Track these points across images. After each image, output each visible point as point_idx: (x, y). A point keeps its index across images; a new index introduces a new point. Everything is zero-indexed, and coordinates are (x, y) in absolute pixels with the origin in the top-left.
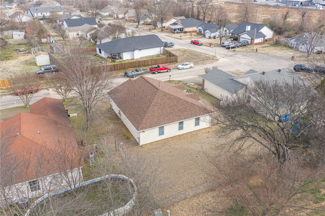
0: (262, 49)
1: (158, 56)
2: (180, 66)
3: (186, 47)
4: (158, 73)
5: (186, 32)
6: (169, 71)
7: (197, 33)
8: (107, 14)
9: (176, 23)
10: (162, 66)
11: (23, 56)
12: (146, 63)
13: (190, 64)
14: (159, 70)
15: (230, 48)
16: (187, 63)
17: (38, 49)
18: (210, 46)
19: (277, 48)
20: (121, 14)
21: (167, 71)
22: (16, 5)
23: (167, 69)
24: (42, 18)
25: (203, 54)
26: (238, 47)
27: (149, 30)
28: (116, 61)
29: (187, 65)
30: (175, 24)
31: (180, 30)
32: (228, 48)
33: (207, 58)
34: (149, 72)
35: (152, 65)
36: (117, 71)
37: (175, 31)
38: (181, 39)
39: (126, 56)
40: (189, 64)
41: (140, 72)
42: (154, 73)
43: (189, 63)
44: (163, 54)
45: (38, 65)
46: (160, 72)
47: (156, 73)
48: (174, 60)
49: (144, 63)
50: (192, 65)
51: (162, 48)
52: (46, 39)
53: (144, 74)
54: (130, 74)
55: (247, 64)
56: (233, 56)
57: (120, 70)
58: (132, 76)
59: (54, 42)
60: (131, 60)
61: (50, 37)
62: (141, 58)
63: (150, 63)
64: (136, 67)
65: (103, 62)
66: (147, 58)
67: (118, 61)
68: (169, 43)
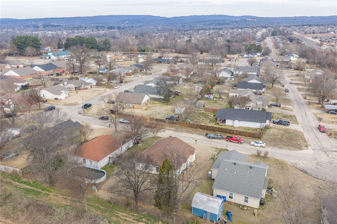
2: (253, 143)
3: (304, 130)
4: (230, 141)
6: (240, 143)
10: (235, 137)
12: (232, 132)
14: (231, 139)
18: (329, 136)
21: (238, 143)
23: (238, 141)
24: (236, 75)
25: (301, 141)
27: (309, 104)
29: (258, 143)
33: (296, 145)
34: (224, 139)
40: (260, 143)
41: (216, 137)
42: (227, 141)
44: (261, 130)
45: (176, 113)
46: (232, 141)
47: (229, 141)
48: (257, 136)
50: (264, 145)
51: (262, 124)
52: (208, 96)
53: (220, 139)
54: (209, 136)
55: (318, 163)
56: (327, 152)
57: (211, 130)
58: (209, 138)
59: (212, 98)
60: (231, 126)
61: (211, 94)
62: (240, 127)
63: (235, 132)
64: (223, 132)
65: (211, 122)
66: (245, 128)
67: (221, 124)
68: (284, 121)
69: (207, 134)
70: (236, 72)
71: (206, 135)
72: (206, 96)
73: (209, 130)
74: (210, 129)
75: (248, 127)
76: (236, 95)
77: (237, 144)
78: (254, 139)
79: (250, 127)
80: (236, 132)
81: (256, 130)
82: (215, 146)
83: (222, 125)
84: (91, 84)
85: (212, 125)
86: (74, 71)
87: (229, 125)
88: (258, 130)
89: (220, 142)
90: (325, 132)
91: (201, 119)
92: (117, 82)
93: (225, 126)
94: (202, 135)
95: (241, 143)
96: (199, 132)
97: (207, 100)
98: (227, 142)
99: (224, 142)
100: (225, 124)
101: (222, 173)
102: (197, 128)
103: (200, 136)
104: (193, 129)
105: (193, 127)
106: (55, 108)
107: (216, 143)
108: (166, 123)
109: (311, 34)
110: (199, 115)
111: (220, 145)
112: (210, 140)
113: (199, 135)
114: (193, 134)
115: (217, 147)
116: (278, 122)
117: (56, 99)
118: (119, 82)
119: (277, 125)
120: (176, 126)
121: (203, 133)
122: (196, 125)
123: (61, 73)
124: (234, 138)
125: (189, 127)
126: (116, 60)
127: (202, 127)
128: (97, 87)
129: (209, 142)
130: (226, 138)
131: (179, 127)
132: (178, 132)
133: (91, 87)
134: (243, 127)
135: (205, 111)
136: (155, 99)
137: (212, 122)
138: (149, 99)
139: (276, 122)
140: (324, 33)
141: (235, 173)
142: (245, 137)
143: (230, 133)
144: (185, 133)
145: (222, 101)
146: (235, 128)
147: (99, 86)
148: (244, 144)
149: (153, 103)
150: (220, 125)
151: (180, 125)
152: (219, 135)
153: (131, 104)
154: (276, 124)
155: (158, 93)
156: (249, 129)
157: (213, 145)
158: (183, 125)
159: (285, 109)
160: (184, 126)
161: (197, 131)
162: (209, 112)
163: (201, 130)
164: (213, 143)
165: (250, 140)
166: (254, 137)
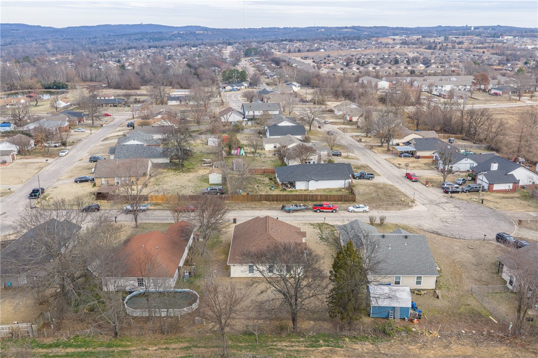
0: (498, 200)
1: (340, 190)
2: (351, 208)
3: (392, 182)
4: (320, 211)
5: (419, 157)
6: (334, 211)
7: (433, 161)
8: (341, 113)
9: (410, 142)
11: (205, 169)
12: (314, 198)
13: (364, 208)
14: (321, 208)
15: (449, 193)
16: (361, 205)
17: (221, 163)
18: (425, 185)
19: (524, 202)
20: (355, 116)
21: (332, 212)
22: (246, 85)
23: (331, 209)
24: (252, 117)
25: (401, 196)
26: (463, 192)
27: (370, 148)
28: (288, 190)
29: (360, 207)
30: (408, 143)
31: (412, 154)
32: (447, 192)
33: (401, 202)
34: (310, 209)
35: (321, 201)
36: (279, 202)
37: (402, 155)
38: (399, 168)
39: (300, 186)
41: (299, 208)
42: (316, 211)
43: (363, 206)
44: (347, 189)
45: (210, 183)
46: (323, 211)
47: (318, 211)
48: (351, 199)
49: (312, 198)
50: (367, 208)
51: (347, 181)
52: (236, 151)
53: (304, 210)
54: (287, 208)
55: (442, 220)
56: (440, 205)
57: (282, 201)
58: (289, 211)
59: (244, 154)
60: (305, 191)
61: (241, 149)
62: (318, 190)
63: (319, 198)
64: (302, 201)
65: (272, 188)
66: (324, 190)
67: (290, 189)
68: (368, 174)
69: (283, 207)
71: (282, 209)
72: (234, 152)
73: (280, 201)
74: (281, 199)
75: (328, 189)
76: (275, 145)
77: (332, 214)
78: (348, 203)
79: (330, 188)
80: (321, 197)
82: (307, 222)
83: (291, 191)
84: (12, 154)
85: (278, 192)
87: (301, 190)
88: (343, 190)
89: (307, 215)
90: (417, 181)
91: (256, 187)
92: (57, 145)
93: (296, 191)
94: (275, 209)
95: (336, 211)
96: (267, 206)
97: (237, 157)
98: (315, 214)
99: (311, 213)
100: (295, 188)
102: (260, 200)
103: (273, 211)
104: (254, 203)
105: (255, 200)
107: (303, 217)
109: (295, 52)
110: (246, 181)
111: (310, 219)
112: (291, 214)
113: (270, 209)
114: (261, 210)
115: (310, 222)
116: (360, 176)
118: (59, 144)
119: (359, 181)
120: (226, 204)
121: (274, 207)
122: (259, 196)
124: (325, 206)
125: (247, 200)
126: (8, 107)
128: (24, 157)
130: (314, 208)
131: (231, 203)
132: (236, 211)
133: (13, 159)
134: (321, 189)
137: (274, 189)
139: (357, 177)
140: (312, 51)
141: (390, 248)
142: (334, 203)
144: (247, 211)
146: (311, 191)
147: (25, 155)
148: (339, 211)
151: (232, 201)
152: (302, 205)
153: (127, 179)
154: (357, 178)
155: (164, 155)
156: (331, 190)
157: (301, 221)
158: (237, 200)
159: (350, 158)
160: (239, 201)
161: (263, 204)
162: (257, 174)
163: (268, 203)
164: (300, 219)
165: (344, 206)
166: (346, 201)
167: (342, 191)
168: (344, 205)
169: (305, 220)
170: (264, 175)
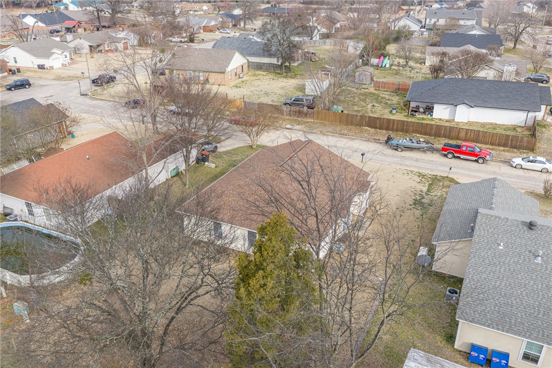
1: (514, 128)
2: (518, 161)
4: (454, 157)
6: (481, 161)
10: (467, 147)
13: (544, 163)
14: (456, 152)
16: (539, 158)
21: (477, 161)
23: (476, 155)
28: (418, 116)
29: (536, 162)
34: (437, 150)
39: (441, 113)
40: (542, 162)
41: (415, 145)
42: (446, 156)
43: (544, 160)
44: (529, 129)
45: (306, 93)
46: (459, 158)
47: (450, 156)
48: (527, 145)
50: (550, 166)
51: (531, 114)
52: (378, 60)
53: (424, 150)
54: (394, 142)
57: (397, 130)
58: (396, 148)
59: (388, 66)
60: (447, 121)
61: (385, 57)
62: (470, 123)
63: (462, 135)
65: (394, 111)
66: (483, 125)
67: (421, 116)
69: (389, 139)
70: (431, 20)
71: (387, 142)
72: (375, 61)
74: (395, 126)
75: (491, 124)
77: (475, 165)
78: (515, 150)
79: (497, 123)
80: (466, 134)
81: (515, 129)
82: (416, 170)
83: (423, 119)
84: (124, 41)
85: (399, 117)
86: (100, 23)
88: (519, 130)
89: (426, 158)
91: (370, 106)
92: (183, 40)
93: (432, 120)
94: (377, 141)
95: (485, 162)
96: (366, 135)
97: (377, 69)
98: (446, 159)
99: (437, 158)
100: (432, 116)
101: (487, 261)
102: (360, 125)
103: (370, 143)
104: (350, 127)
105: (352, 124)
106: (29, 85)
107: (417, 160)
108: (283, 114)
110: (362, 97)
113: (368, 141)
114: (352, 139)
115: (421, 171)
117: (41, 67)
118: (186, 39)
120: (307, 122)
121: (377, 138)
122: (359, 117)
123: (74, 27)
124: (464, 149)
125: (340, 122)
127: (375, 123)
129: (396, 159)
130: (444, 149)
131: (316, 123)
132: (314, 135)
134: (477, 123)
135: (376, 90)
136: (259, 67)
137: (397, 112)
138: (245, 63)
142: (491, 147)
143: (449, 137)
145: (411, 72)
146: (458, 124)
148: (492, 163)
149: (255, 75)
150: (419, 119)
151: (317, 119)
152: (422, 140)
153: (201, 74)
156: (495, 126)
157: (408, 166)
158: (325, 119)
160: (329, 121)
161: (361, 131)
162: (386, 91)
163: (372, 130)
164: (408, 163)
165: (507, 155)
166: (515, 147)
167: (517, 131)
168: (507, 153)
169: (415, 167)
170: (396, 92)
